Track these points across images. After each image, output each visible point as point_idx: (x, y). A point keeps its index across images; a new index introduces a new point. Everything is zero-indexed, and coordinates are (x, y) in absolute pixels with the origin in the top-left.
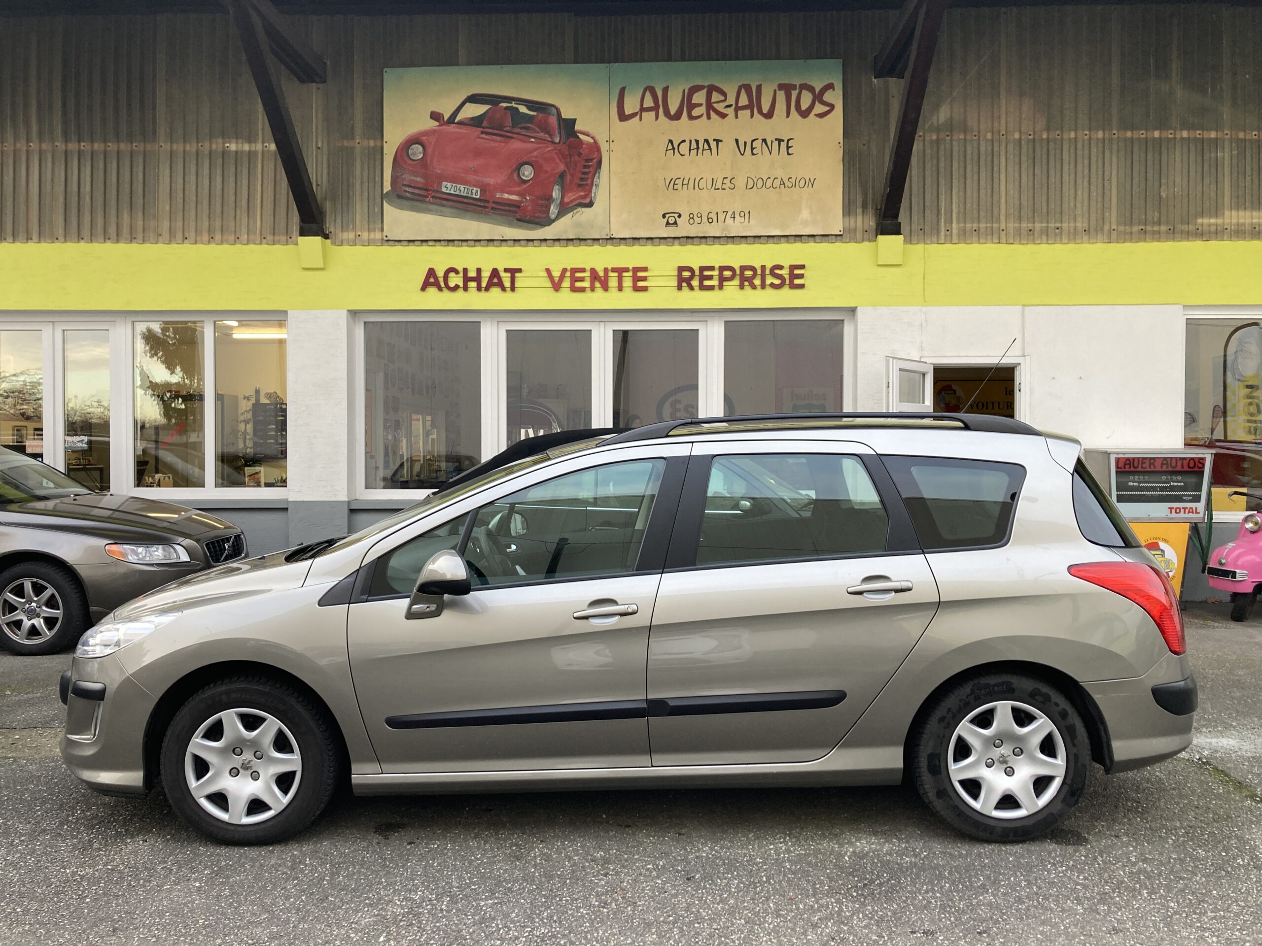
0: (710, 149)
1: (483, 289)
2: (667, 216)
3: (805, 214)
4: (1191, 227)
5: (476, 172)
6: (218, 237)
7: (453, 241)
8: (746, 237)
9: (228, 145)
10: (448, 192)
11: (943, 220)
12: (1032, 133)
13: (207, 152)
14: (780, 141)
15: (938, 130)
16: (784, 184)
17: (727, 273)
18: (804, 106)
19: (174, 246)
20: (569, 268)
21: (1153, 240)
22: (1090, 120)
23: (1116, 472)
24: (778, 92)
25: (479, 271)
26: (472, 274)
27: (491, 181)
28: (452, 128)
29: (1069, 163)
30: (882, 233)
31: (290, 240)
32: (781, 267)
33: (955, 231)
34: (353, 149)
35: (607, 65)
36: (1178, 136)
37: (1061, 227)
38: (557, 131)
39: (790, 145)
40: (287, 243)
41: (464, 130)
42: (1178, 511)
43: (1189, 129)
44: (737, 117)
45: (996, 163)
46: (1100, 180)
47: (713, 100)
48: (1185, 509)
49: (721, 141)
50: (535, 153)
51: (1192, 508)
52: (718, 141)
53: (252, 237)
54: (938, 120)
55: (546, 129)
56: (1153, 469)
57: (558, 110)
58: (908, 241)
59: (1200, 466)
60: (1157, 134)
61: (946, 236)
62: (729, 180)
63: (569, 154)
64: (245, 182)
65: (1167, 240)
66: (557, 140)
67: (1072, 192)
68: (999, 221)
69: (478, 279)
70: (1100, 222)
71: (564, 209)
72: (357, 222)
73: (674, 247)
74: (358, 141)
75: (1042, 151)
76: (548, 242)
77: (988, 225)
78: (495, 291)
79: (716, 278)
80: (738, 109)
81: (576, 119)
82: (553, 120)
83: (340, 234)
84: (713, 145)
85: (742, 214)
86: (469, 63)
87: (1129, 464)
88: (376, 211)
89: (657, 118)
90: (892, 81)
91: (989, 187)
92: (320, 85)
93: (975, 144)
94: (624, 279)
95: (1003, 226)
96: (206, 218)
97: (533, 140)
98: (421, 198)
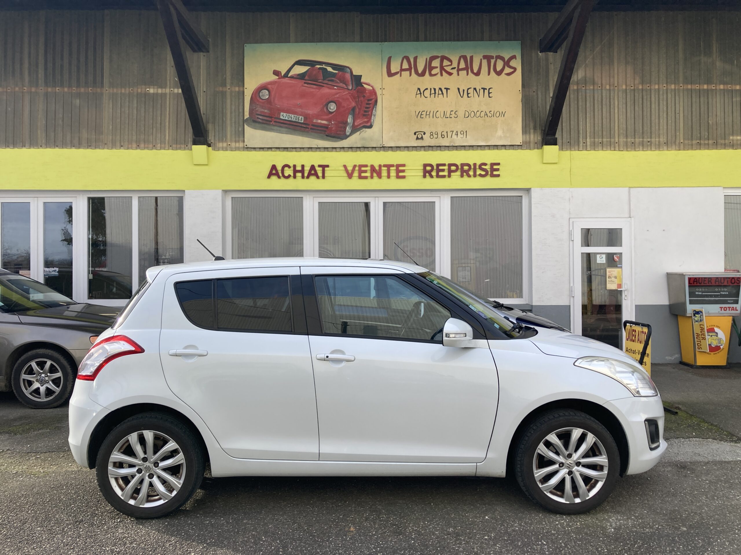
0: (443, 94)
1: (305, 177)
2: (417, 133)
3: (500, 133)
4: (727, 141)
5: (300, 107)
6: (142, 145)
7: (287, 148)
8: (464, 146)
9: (148, 89)
10: (284, 118)
11: (581, 137)
12: (633, 85)
13: (135, 94)
14: (484, 89)
15: (578, 83)
16: (487, 115)
17: (453, 168)
18: (499, 68)
19: (114, 151)
20: (358, 165)
21: (705, 149)
22: (667, 78)
23: (689, 286)
24: (482, 60)
25: (303, 166)
26: (299, 168)
27: (310, 112)
28: (286, 80)
29: (655, 103)
30: (546, 144)
31: (187, 148)
32: (485, 164)
33: (588, 143)
34: (226, 92)
35: (380, 43)
36: (718, 88)
37: (651, 141)
38: (350, 83)
39: (490, 92)
40: (185, 149)
41: (293, 82)
42: (725, 309)
43: (724, 84)
44: (458, 75)
45: (612, 103)
46: (673, 113)
47: (444, 64)
48: (729, 308)
49: (449, 89)
50: (337, 96)
51: (733, 307)
52: (447, 89)
53: (163, 145)
54: (578, 78)
55: (343, 80)
56: (710, 284)
57: (351, 70)
58: (561, 149)
59: (738, 282)
60: (705, 87)
61: (583, 146)
62: (454, 112)
63: (358, 96)
64: (159, 112)
65: (713, 149)
66: (350, 88)
67: (657, 121)
68: (614, 138)
69: (302, 171)
70: (674, 138)
71: (355, 129)
72: (228, 137)
73: (421, 152)
74: (228, 88)
75: (639, 96)
76: (345, 149)
77: (608, 140)
78: (313, 178)
79: (446, 171)
80: (459, 70)
81: (361, 76)
82: (348, 76)
83: (218, 144)
84: (444, 91)
85: (462, 132)
86: (296, 42)
87: (697, 281)
88: (240, 129)
89: (410, 75)
90: (551, 54)
91: (608, 117)
92: (205, 54)
93: (600, 92)
94: (391, 171)
95: (617, 140)
96: (134, 133)
97: (335, 88)
98: (268, 123)
